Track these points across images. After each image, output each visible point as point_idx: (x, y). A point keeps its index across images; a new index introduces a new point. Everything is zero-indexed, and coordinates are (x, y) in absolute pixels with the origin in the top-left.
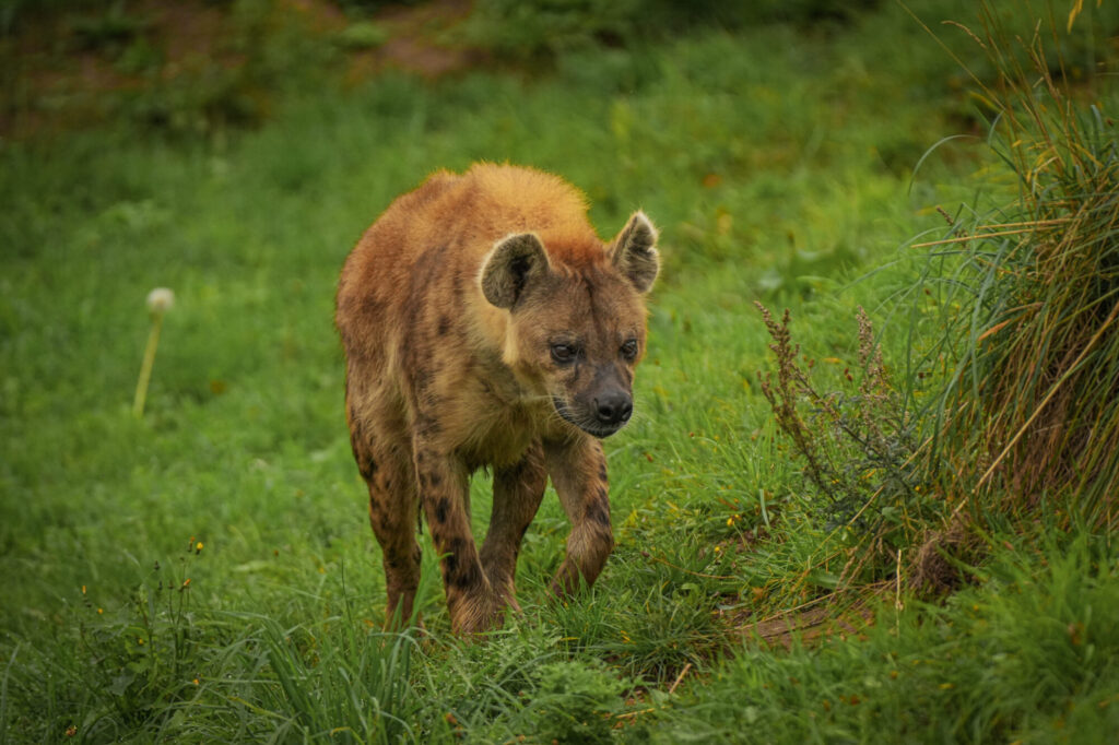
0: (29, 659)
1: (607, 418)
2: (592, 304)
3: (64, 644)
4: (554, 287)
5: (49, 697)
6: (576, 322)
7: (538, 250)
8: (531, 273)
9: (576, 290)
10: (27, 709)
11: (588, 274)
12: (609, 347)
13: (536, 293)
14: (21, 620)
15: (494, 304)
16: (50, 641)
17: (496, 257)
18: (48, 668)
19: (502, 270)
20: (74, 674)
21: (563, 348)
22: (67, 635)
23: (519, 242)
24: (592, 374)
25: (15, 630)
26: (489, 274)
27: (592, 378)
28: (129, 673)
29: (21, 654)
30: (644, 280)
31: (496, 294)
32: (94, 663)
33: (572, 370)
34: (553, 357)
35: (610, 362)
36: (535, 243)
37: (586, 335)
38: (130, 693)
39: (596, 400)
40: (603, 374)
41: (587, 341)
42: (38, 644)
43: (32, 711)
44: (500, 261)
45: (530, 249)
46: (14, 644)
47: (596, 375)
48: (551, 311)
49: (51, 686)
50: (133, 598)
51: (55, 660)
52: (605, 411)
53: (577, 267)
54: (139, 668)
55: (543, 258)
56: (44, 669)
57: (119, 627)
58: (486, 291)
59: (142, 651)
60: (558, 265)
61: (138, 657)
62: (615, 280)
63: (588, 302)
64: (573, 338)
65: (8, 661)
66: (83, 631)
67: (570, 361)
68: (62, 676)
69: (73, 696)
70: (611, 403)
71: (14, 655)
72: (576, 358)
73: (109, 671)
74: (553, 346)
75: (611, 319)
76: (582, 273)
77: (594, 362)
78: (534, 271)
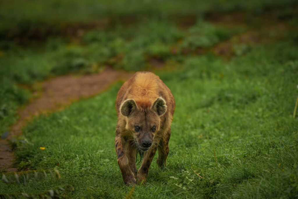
0: (265, 183)
1: (145, 146)
2: (145, 118)
3: (274, 179)
4: (137, 113)
5: (270, 193)
6: (141, 122)
7: (134, 103)
8: (132, 109)
9: (142, 114)
10: (264, 196)
11: (146, 110)
12: (148, 128)
13: (133, 114)
14: (263, 173)
15: (123, 115)
16: (270, 178)
17: (124, 104)
18: (270, 185)
19: (126, 107)
20: (277, 187)
21: (138, 128)
22: (275, 177)
23: (130, 101)
24: (143, 134)
25: (261, 175)
26: (123, 108)
27: (143, 135)
28: (291, 187)
29: (263, 182)
30: (161, 112)
31: (124, 113)
32: (282, 184)
33: (139, 133)
34: (135, 129)
35: (148, 132)
36: (133, 102)
37: (143, 125)
38: (291, 192)
39: (143, 141)
40: (146, 135)
41: (143, 127)
42: (267, 179)
43: (265, 197)
44: (125, 105)
45: (132, 103)
46: (261, 179)
47: (144, 135)
48: (136, 118)
49: (270, 190)
50: (292, 166)
51: (272, 183)
52: (144, 144)
53: (144, 108)
54: (294, 185)
55: (135, 106)
56: (269, 185)
57: (288, 175)
58: (122, 112)
59: (295, 181)
60: (139, 107)
61: (294, 183)
62: (152, 112)
63: (145, 117)
64: (140, 125)
65: (259, 183)
66: (279, 175)
67: (139, 131)
68: (273, 187)
69: (276, 193)
70: (146, 142)
71: (261, 182)
72: (140, 130)
73: (286, 186)
74: (135, 127)
75: (149, 122)
76: (145, 110)
77: (144, 132)
78: (133, 108)
